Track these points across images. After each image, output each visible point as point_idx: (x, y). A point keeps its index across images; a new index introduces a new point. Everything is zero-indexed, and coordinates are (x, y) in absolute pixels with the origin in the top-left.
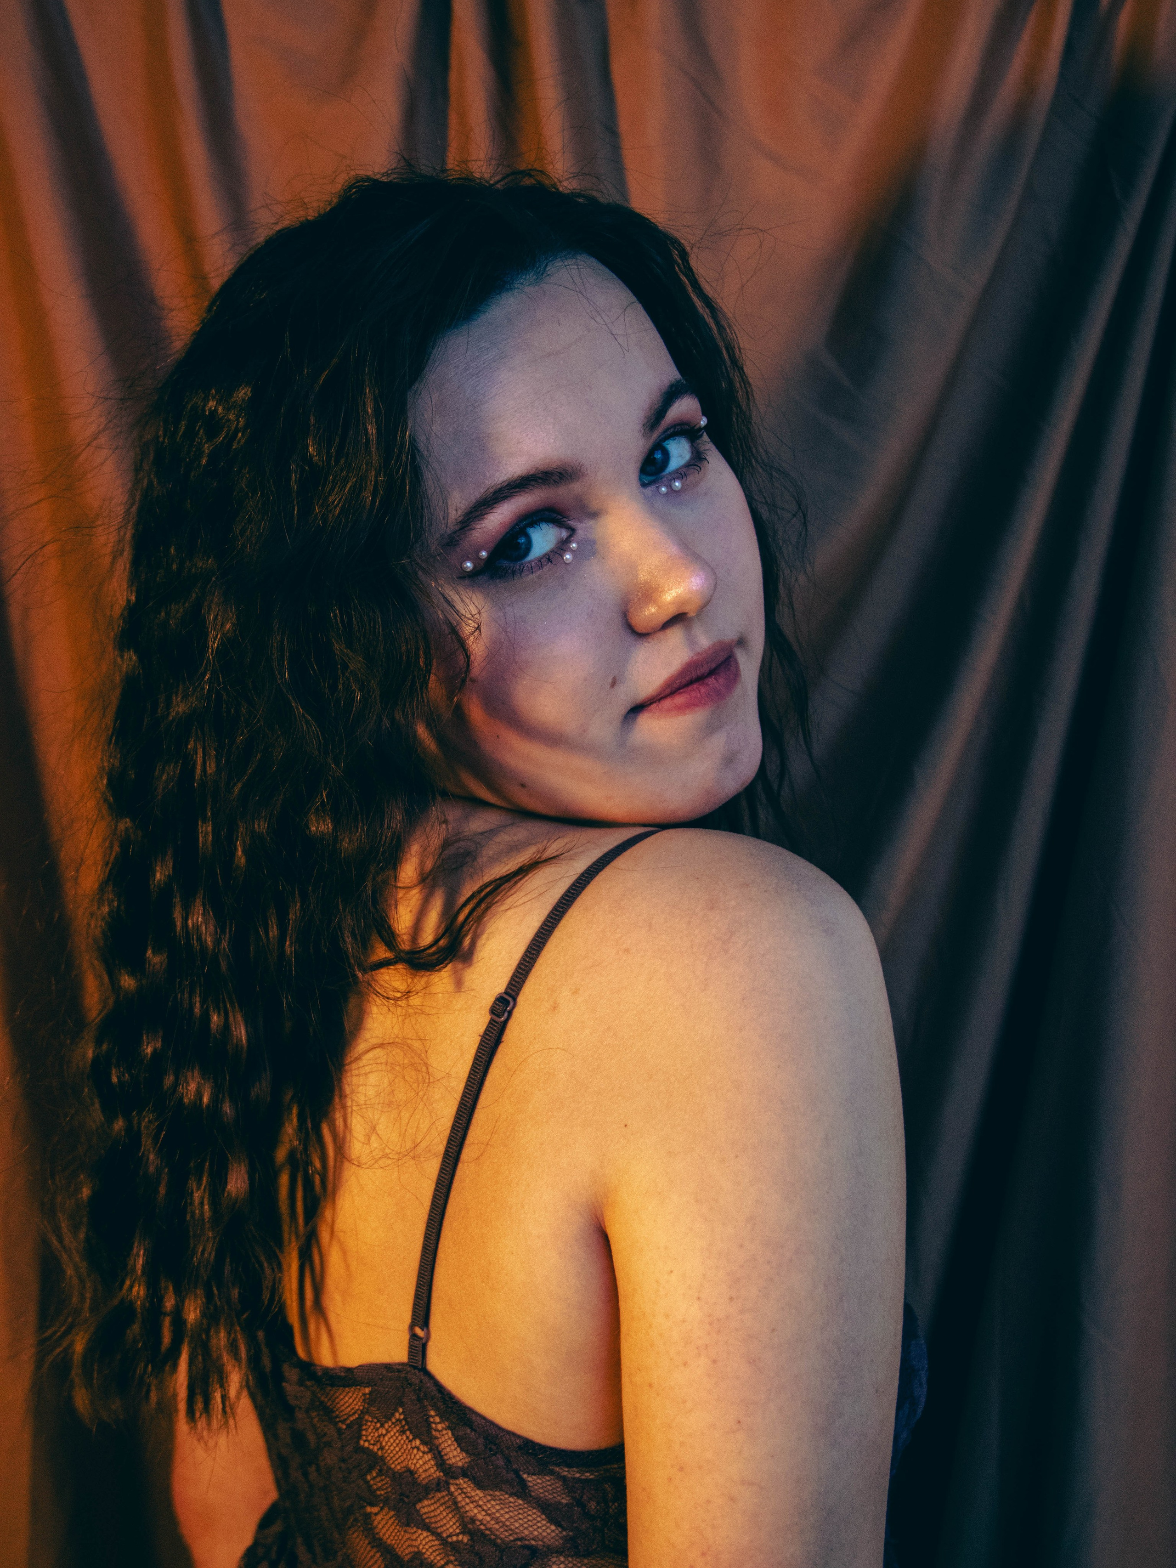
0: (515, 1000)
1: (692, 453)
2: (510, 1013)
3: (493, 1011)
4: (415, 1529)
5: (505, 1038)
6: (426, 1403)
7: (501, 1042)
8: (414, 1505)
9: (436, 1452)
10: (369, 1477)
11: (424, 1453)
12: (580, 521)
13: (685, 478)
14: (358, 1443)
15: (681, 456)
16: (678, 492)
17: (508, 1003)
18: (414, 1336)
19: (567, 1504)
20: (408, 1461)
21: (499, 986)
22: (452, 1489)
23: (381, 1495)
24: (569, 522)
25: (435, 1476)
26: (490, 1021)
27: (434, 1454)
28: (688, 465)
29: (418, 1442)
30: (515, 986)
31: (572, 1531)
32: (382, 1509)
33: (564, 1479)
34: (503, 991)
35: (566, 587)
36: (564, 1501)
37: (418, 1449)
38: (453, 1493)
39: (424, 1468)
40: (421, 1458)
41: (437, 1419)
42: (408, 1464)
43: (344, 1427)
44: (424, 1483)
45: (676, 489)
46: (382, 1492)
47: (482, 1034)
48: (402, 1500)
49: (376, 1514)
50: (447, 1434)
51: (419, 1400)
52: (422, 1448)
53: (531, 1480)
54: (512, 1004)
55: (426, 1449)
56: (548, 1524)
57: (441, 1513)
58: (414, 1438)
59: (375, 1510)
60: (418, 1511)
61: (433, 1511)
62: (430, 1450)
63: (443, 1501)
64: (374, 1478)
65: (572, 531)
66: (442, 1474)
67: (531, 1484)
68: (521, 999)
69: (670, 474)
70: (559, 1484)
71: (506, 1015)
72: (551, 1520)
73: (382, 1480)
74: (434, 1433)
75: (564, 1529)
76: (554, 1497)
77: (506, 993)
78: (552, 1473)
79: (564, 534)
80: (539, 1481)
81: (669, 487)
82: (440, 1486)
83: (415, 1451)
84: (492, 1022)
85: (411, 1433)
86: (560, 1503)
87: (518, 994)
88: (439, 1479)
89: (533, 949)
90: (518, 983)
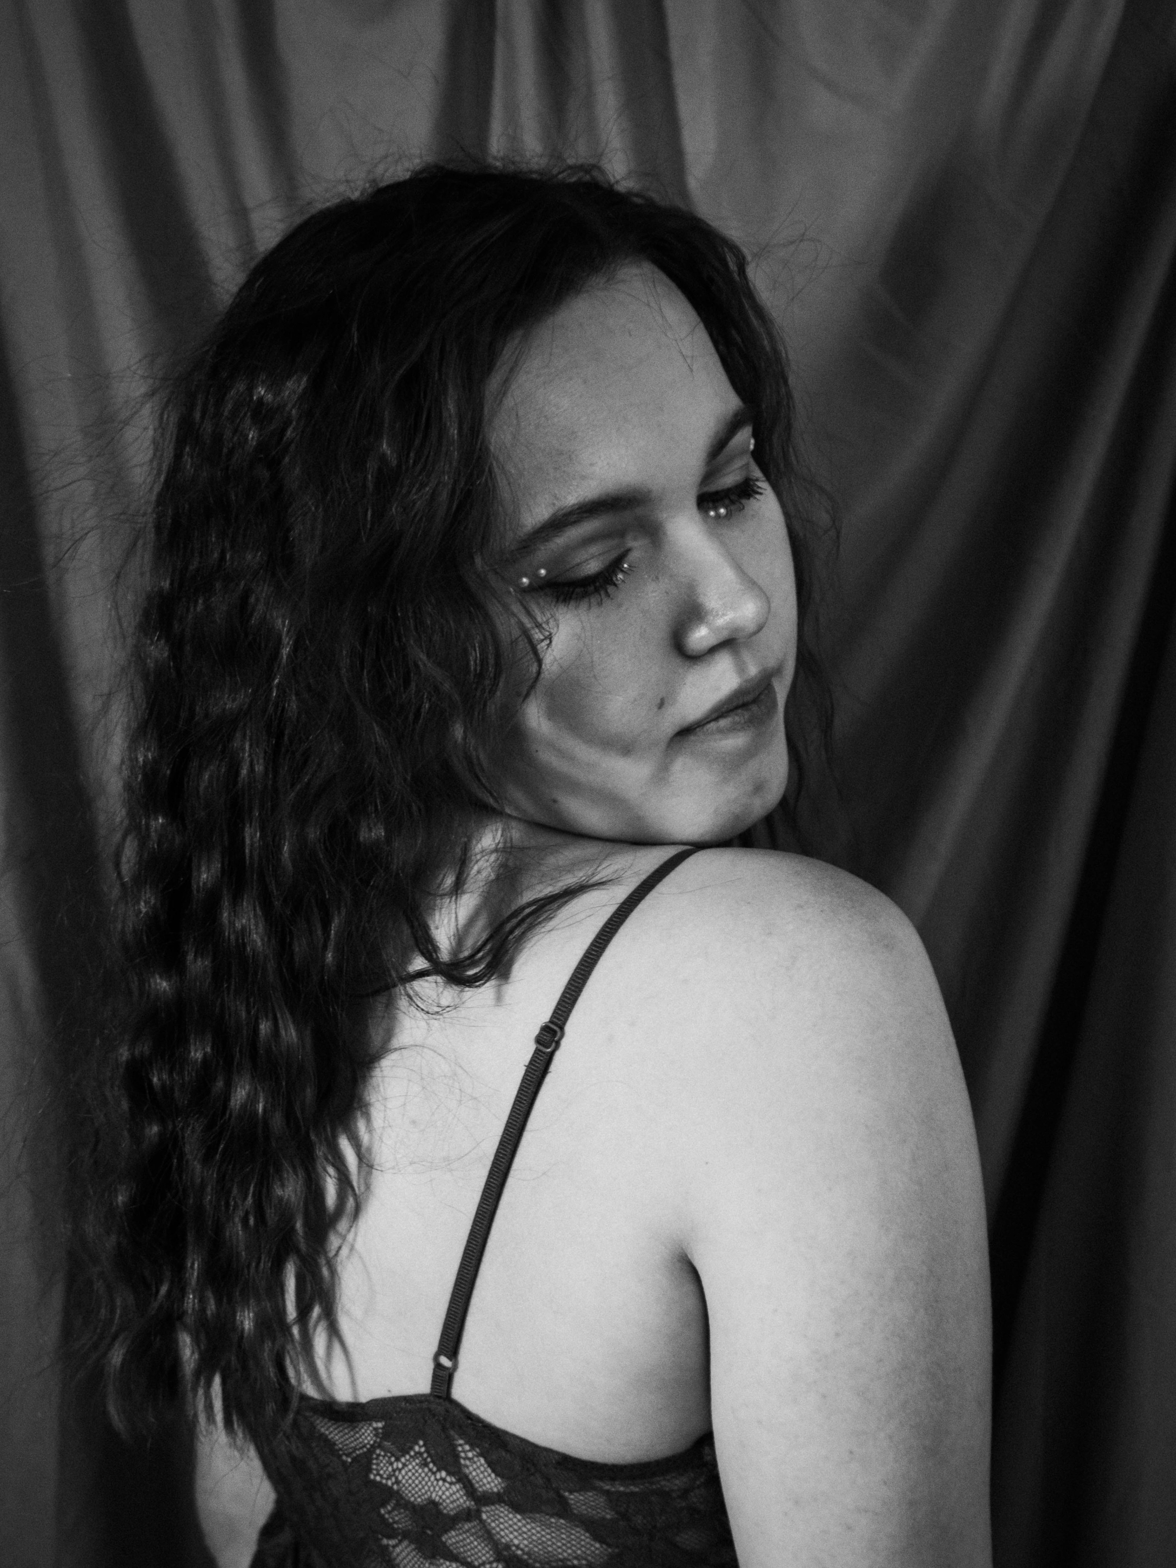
0: (562, 1028)
2: (558, 1044)
3: (539, 1040)
4: (442, 1561)
5: (553, 1067)
6: (452, 1433)
7: (547, 1073)
8: (440, 1537)
9: (465, 1480)
10: (382, 1511)
11: (451, 1483)
14: (367, 1476)
17: (555, 1032)
18: (438, 1366)
19: (611, 1520)
20: (432, 1493)
21: (545, 1015)
22: (484, 1516)
23: (399, 1528)
25: (465, 1506)
26: (535, 1051)
27: (463, 1484)
29: (444, 1474)
30: (561, 1016)
31: (617, 1547)
32: (400, 1542)
33: (608, 1493)
34: (547, 1020)
36: (608, 1517)
37: (444, 1480)
38: (485, 1521)
39: (451, 1499)
40: (447, 1489)
41: (467, 1447)
42: (431, 1496)
43: (349, 1460)
44: (452, 1513)
46: (400, 1526)
47: (527, 1064)
48: (425, 1533)
49: (394, 1547)
50: (479, 1460)
51: (444, 1429)
52: (448, 1479)
53: (573, 1498)
54: (559, 1034)
55: (454, 1480)
56: (592, 1543)
57: (472, 1542)
58: (439, 1470)
59: (392, 1542)
60: (444, 1544)
61: (462, 1541)
62: (459, 1481)
63: (473, 1530)
64: (389, 1512)
66: (473, 1503)
67: (572, 1502)
68: (569, 1027)
70: (602, 1499)
71: (554, 1045)
72: (596, 1537)
73: (400, 1514)
74: (462, 1461)
75: (609, 1545)
76: (598, 1513)
77: (551, 1021)
78: (594, 1488)
80: (581, 1498)
82: (468, 1515)
83: (441, 1483)
84: (537, 1052)
85: (435, 1464)
86: (604, 1519)
87: (564, 1023)
88: (469, 1509)
89: (579, 978)
90: (565, 1012)
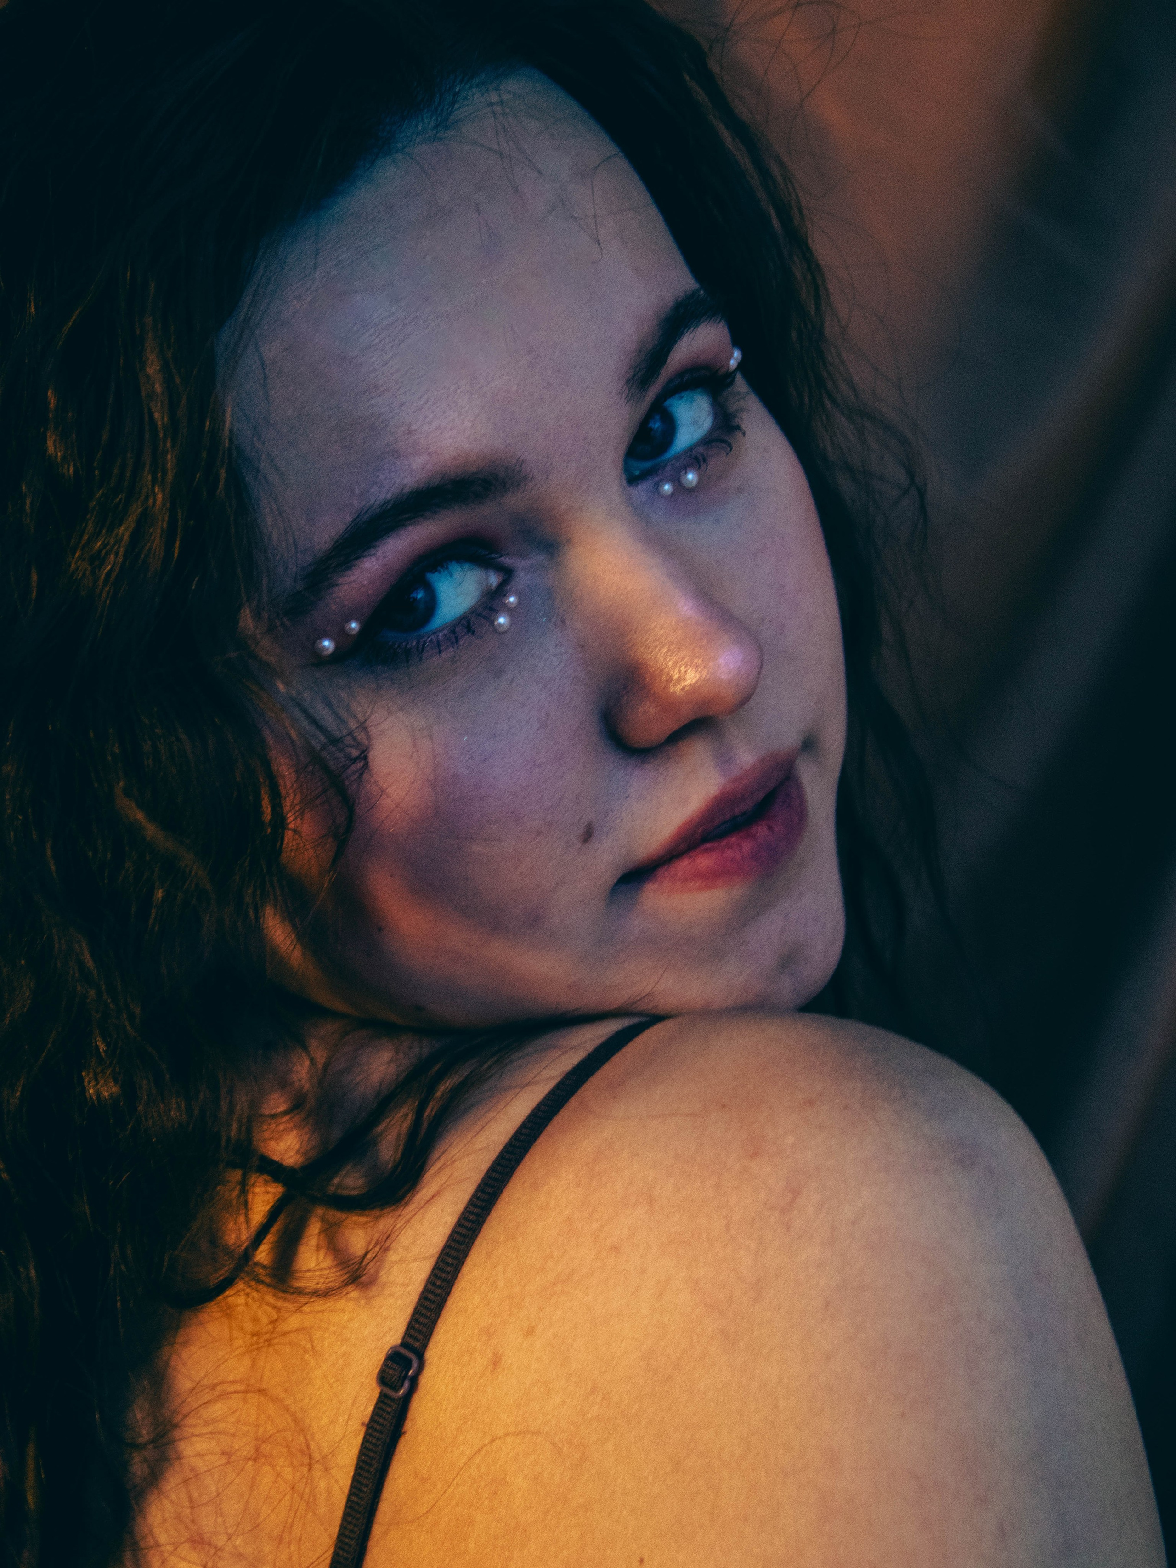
0: (420, 1355)
1: (716, 417)
3: (383, 1379)
5: (409, 1423)
7: (400, 1435)
12: (522, 555)
13: (703, 467)
15: (695, 422)
16: (691, 491)
17: (408, 1364)
21: (394, 1334)
24: (502, 559)
26: (379, 1399)
28: (708, 441)
30: (419, 1332)
34: (399, 1342)
35: (499, 674)
45: (688, 486)
47: (366, 1426)
54: (415, 1365)
65: (508, 573)
68: (432, 1354)
69: (677, 457)
71: (407, 1384)
77: (404, 1344)
79: (494, 580)
81: (677, 481)
84: (382, 1400)
87: (425, 1346)
89: (448, 1264)
90: (425, 1325)
